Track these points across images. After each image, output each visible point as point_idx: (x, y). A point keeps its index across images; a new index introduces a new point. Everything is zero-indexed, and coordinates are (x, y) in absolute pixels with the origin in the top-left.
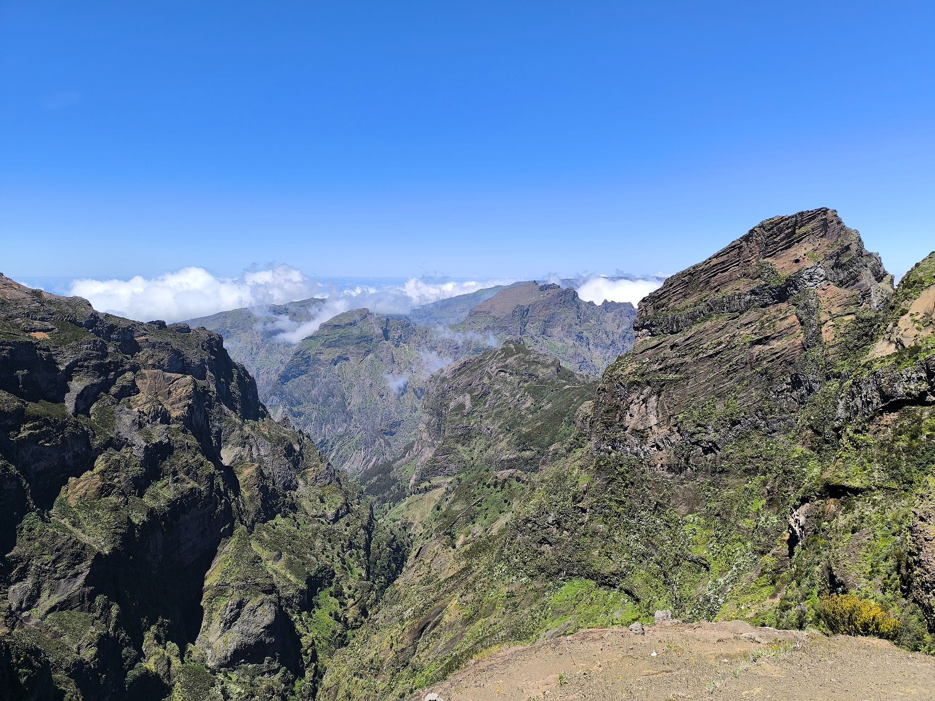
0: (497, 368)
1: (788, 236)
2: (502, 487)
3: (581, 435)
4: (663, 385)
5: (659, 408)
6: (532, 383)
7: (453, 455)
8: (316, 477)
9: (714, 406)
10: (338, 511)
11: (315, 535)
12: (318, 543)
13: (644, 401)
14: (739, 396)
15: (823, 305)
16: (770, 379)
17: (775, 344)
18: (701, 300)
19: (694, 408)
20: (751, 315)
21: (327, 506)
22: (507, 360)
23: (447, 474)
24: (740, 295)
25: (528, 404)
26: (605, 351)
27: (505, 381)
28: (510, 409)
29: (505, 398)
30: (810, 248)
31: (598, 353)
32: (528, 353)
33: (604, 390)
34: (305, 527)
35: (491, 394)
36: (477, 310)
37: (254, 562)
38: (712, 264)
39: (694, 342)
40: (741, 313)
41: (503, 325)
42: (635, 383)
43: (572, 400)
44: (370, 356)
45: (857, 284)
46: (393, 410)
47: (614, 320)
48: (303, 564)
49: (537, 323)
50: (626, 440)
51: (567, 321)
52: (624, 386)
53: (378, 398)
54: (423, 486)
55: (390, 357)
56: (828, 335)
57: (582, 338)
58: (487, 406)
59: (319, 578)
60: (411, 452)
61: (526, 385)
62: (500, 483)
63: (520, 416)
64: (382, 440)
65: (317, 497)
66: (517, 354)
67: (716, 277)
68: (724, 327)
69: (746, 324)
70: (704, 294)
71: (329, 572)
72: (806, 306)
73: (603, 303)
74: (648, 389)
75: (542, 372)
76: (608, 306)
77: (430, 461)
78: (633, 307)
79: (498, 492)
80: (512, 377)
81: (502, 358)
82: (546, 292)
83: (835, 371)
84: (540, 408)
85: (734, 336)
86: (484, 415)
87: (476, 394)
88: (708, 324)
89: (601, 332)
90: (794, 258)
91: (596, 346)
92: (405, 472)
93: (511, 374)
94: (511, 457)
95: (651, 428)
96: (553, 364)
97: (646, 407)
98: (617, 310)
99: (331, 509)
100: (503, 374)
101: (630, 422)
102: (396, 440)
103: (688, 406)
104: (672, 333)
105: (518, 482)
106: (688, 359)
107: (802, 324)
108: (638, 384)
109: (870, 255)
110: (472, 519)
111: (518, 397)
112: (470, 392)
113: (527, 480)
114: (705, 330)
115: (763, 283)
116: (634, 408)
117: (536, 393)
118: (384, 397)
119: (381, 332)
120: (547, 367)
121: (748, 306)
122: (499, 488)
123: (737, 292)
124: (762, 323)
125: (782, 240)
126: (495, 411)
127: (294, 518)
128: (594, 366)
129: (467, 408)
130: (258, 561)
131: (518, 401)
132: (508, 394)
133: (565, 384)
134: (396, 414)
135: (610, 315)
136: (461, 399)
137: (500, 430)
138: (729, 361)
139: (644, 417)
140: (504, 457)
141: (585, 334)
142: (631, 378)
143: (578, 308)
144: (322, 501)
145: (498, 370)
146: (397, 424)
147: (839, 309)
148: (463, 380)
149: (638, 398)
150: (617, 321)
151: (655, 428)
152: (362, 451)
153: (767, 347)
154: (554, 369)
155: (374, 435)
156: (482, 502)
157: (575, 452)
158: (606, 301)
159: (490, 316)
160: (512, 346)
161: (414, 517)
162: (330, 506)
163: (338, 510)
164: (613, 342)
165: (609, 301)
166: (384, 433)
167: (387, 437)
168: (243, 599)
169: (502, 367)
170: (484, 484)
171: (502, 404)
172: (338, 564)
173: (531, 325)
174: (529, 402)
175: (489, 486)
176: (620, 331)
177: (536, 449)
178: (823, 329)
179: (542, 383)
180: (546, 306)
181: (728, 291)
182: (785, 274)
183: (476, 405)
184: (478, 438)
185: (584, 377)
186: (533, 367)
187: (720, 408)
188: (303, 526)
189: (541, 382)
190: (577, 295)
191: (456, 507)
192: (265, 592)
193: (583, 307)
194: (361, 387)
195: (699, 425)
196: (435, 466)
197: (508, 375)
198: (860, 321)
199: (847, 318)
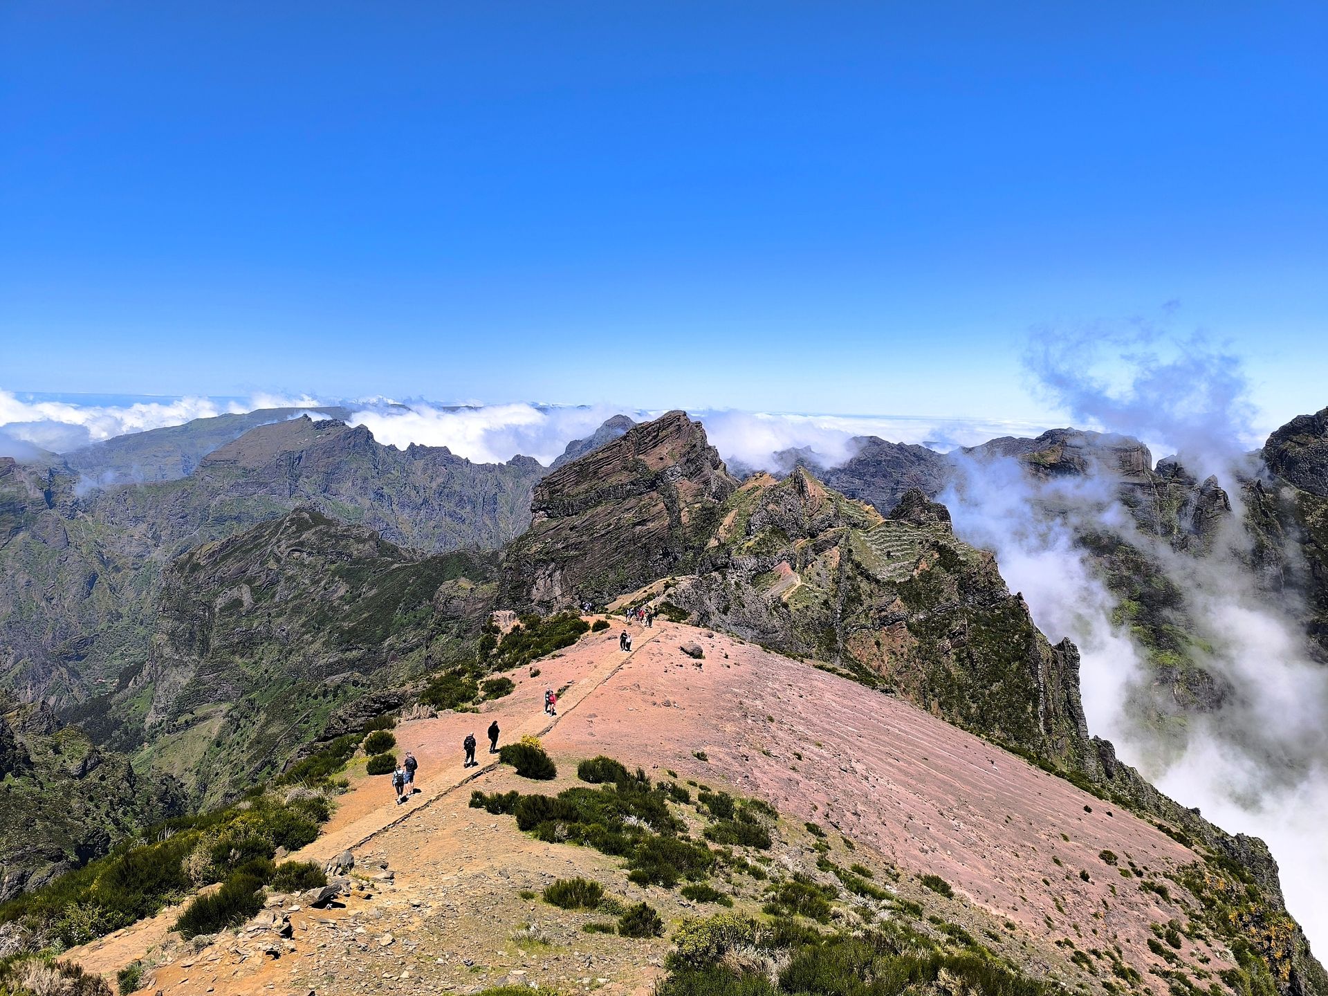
0: (288, 547)
1: (655, 437)
2: (335, 696)
3: (444, 619)
4: (566, 561)
5: (564, 580)
6: (344, 564)
7: (227, 672)
8: (24, 723)
9: (607, 576)
10: (86, 763)
11: (68, 795)
12: (75, 803)
13: (550, 576)
14: (626, 566)
15: (681, 496)
16: (648, 552)
17: (650, 525)
18: (592, 488)
19: (592, 578)
20: (632, 502)
21: (66, 758)
22: (302, 535)
23: (219, 700)
24: (622, 485)
26: (415, 512)
27: (302, 563)
28: (313, 600)
29: (303, 586)
30: (670, 448)
31: (405, 516)
32: (329, 523)
33: (511, 568)
34: (51, 785)
35: (282, 583)
36: (213, 458)
37: (27, 825)
38: (599, 457)
39: (589, 524)
40: (624, 499)
41: (261, 480)
42: (540, 560)
43: (407, 581)
44: (21, 536)
45: (702, 474)
46: (74, 620)
47: (425, 470)
48: (65, 831)
49: (315, 477)
50: (532, 611)
51: (360, 472)
52: (530, 564)
53: (43, 604)
54: (182, 720)
55: (61, 535)
56: (685, 519)
57: (382, 496)
58: (277, 599)
59: (90, 845)
60: (139, 679)
61: (333, 567)
62: (331, 691)
63: (332, 608)
64: (63, 670)
65: (48, 748)
66: (316, 525)
67: (602, 469)
68: (612, 511)
69: (628, 509)
70: (593, 483)
71: (103, 836)
72: (670, 496)
73: (409, 448)
74: (552, 565)
75: (356, 549)
76: (415, 451)
77: (191, 684)
78: (450, 453)
79: (330, 702)
80: (311, 558)
81: (292, 533)
82: (327, 432)
83: (691, 544)
84: (360, 595)
85: (620, 518)
86: (274, 611)
87: (257, 584)
88: (599, 509)
89: (408, 488)
90: (659, 456)
91: (403, 506)
92: (133, 708)
93: (310, 554)
94: (331, 660)
95: (556, 598)
96: (371, 536)
97: (551, 581)
98: (429, 457)
99: (74, 760)
100: (296, 554)
101: (536, 594)
102: (88, 667)
103: (586, 577)
104: (568, 515)
105: (356, 686)
106: (584, 538)
107: (668, 509)
108: (544, 561)
109: (710, 448)
110: (298, 739)
111: (323, 583)
112: (249, 582)
113: (368, 682)
114: (598, 514)
115: (639, 476)
116: (540, 582)
117: (351, 575)
118: (54, 602)
119: (40, 495)
120: (364, 541)
121: (629, 494)
122: (330, 697)
123: (620, 483)
124: (641, 509)
125: (650, 441)
126: (290, 605)
127: (33, 776)
128: (400, 534)
129: (246, 605)
130: (32, 824)
131: (326, 589)
132: (307, 581)
133: (392, 563)
134: (79, 626)
135: (420, 464)
136: (235, 593)
137: (304, 629)
138: (617, 538)
139: (549, 590)
140: (322, 662)
141: (386, 490)
142: (537, 556)
143: (374, 453)
144: (57, 751)
145: (289, 550)
146: (85, 642)
147: (691, 499)
148: (231, 567)
149: (544, 574)
150: (429, 472)
151: (559, 598)
152: (29, 690)
153: (645, 528)
154: (373, 544)
155: (48, 662)
156: (309, 717)
157: (437, 639)
158: (412, 444)
159: (237, 468)
160: (306, 515)
161: (171, 765)
162: (72, 758)
163: (86, 760)
164: (425, 501)
165: (417, 444)
166: (66, 658)
167: (71, 664)
168: (25, 872)
169: (295, 545)
170: (310, 695)
171: (301, 595)
172: (110, 827)
173: (306, 480)
174: (343, 590)
175: (316, 697)
176: (434, 485)
177: (364, 648)
178: (682, 514)
179: (358, 564)
180: (328, 452)
181: (613, 480)
182: (654, 469)
183: (260, 600)
184: (266, 644)
185: (410, 552)
186: (342, 543)
187: (612, 576)
188: (47, 786)
189: (358, 561)
190: (372, 437)
191: (273, 730)
192: (51, 859)
193: (381, 454)
194: (10, 587)
195: (596, 592)
196: (199, 691)
197: (305, 555)
198: (703, 509)
199: (696, 506)
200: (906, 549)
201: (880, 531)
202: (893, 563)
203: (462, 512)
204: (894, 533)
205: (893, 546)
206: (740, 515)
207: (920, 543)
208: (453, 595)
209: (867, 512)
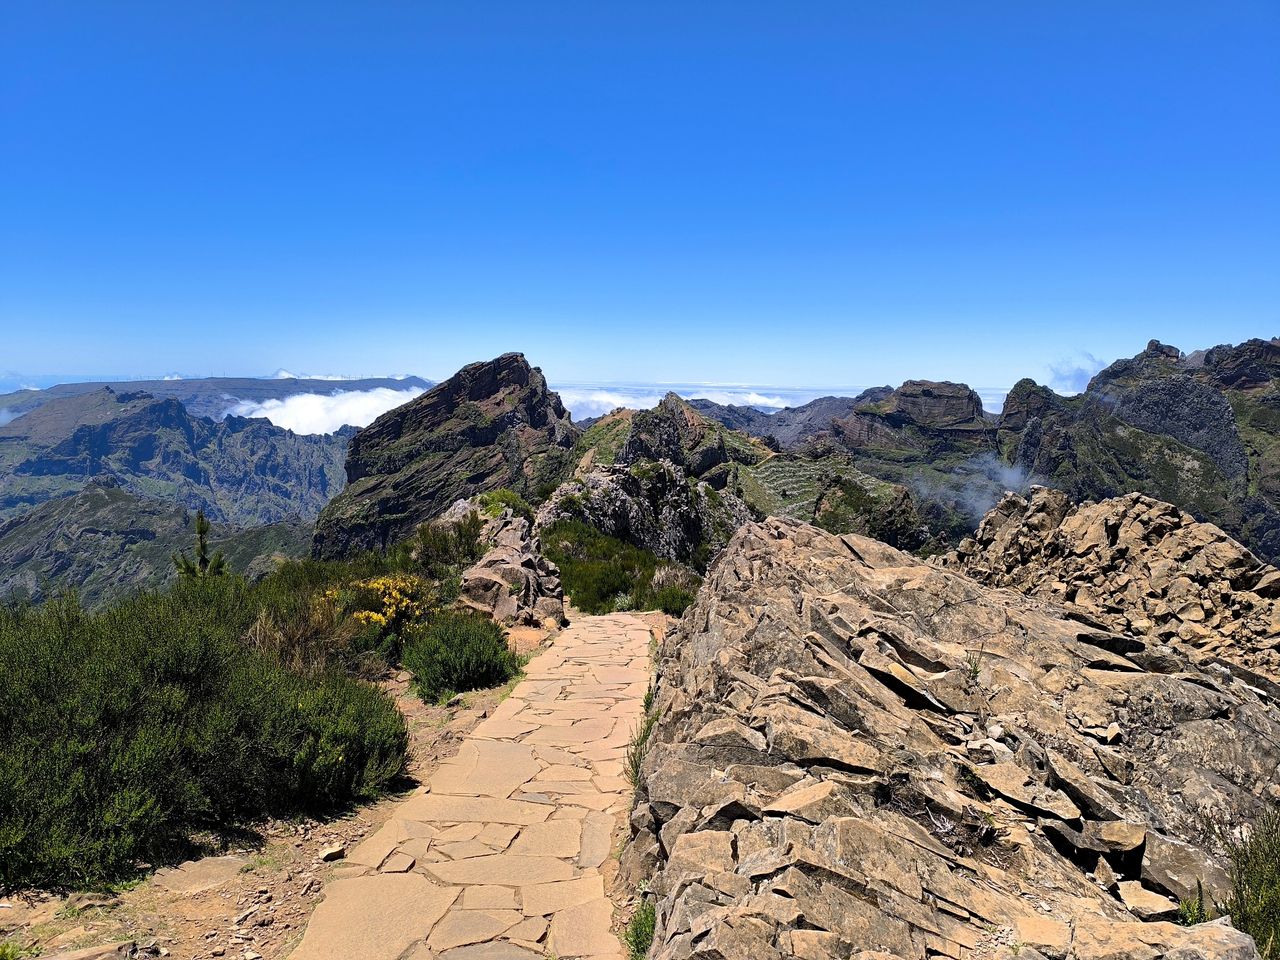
0: (79, 527)
4: (389, 526)
6: (147, 543)
13: (369, 542)
15: (522, 444)
17: (488, 479)
18: (416, 439)
20: (464, 454)
22: (96, 513)
24: (452, 435)
25: (144, 574)
26: (234, 488)
27: (97, 545)
28: (112, 584)
30: (507, 393)
31: (224, 492)
32: (128, 499)
33: (321, 535)
35: (74, 566)
39: (415, 482)
40: (455, 452)
42: (356, 525)
45: (545, 422)
47: (244, 443)
49: (120, 453)
51: (171, 447)
52: (344, 530)
56: (528, 470)
57: (197, 471)
61: (134, 547)
66: (113, 502)
68: (441, 465)
69: (461, 463)
70: (418, 434)
72: (509, 445)
73: (226, 420)
74: (372, 531)
75: (160, 526)
76: (234, 423)
78: (271, 424)
80: (108, 538)
81: (86, 511)
82: (130, 404)
84: (166, 576)
85: (451, 472)
87: (44, 569)
88: (426, 462)
89: (226, 462)
90: (496, 403)
91: (221, 481)
93: (107, 534)
96: (177, 511)
98: (249, 429)
100: (91, 534)
104: (389, 472)
106: (410, 497)
107: (508, 461)
108: (362, 526)
109: (552, 395)
111: (123, 565)
112: (34, 568)
114: (425, 468)
115: (472, 424)
117: (155, 556)
120: (170, 517)
121: (461, 445)
123: (450, 432)
124: (475, 461)
126: (86, 590)
128: (220, 510)
129: (31, 593)
131: (126, 571)
132: (103, 564)
135: (239, 436)
136: (18, 580)
141: (202, 465)
142: (353, 521)
143: (187, 426)
145: (81, 530)
147: (535, 448)
148: (17, 550)
149: (361, 541)
150: (249, 444)
153: (482, 482)
154: (180, 520)
158: (229, 417)
160: (100, 491)
164: (246, 476)
169: (89, 524)
171: (96, 578)
174: (146, 571)
176: (255, 458)
178: (525, 465)
180: (135, 425)
181: (441, 431)
182: (489, 416)
185: (223, 527)
186: (144, 521)
189: (161, 540)
190: (185, 410)
193: (195, 426)
197: (101, 535)
198: (550, 458)
199: (540, 455)
200: (804, 487)
201: (771, 467)
202: (791, 504)
203: (287, 486)
204: (787, 468)
205: (787, 484)
206: (600, 454)
207: (819, 480)
208: (265, 572)
209: (753, 445)
